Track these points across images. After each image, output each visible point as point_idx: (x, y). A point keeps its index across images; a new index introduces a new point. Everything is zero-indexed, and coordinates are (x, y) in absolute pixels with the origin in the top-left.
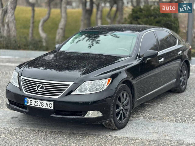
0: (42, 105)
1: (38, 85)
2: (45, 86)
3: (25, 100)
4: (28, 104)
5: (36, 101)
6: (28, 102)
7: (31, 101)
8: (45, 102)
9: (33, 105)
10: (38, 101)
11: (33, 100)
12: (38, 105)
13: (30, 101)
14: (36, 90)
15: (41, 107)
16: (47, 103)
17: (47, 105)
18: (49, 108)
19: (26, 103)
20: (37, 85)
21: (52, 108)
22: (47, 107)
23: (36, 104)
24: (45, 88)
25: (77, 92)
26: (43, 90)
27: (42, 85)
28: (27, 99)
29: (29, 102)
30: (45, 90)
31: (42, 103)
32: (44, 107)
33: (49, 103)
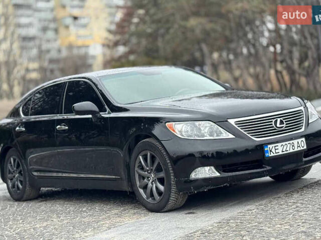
0: (293, 148)
3: (266, 149)
4: (272, 155)
5: (284, 143)
6: (271, 151)
7: (276, 148)
8: (295, 142)
9: (281, 153)
10: (287, 143)
11: (279, 145)
12: (288, 149)
13: (274, 147)
15: (292, 151)
16: (298, 143)
19: (267, 155)
21: (305, 147)
22: (299, 149)
23: (284, 150)
26: (284, 125)
27: (279, 119)
28: (269, 146)
29: (273, 150)
31: (293, 144)
33: (299, 140)
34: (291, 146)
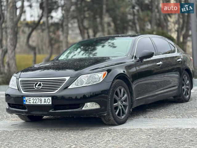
0: (41, 102)
1: (36, 83)
2: (42, 83)
3: (24, 99)
4: (27, 103)
5: (34, 98)
6: (27, 101)
7: (30, 100)
8: (43, 99)
9: (32, 103)
10: (37, 98)
11: (32, 98)
12: (37, 102)
13: (28, 99)
14: (34, 89)
15: (39, 103)
16: (45, 99)
17: (45, 101)
18: (47, 104)
19: (24, 103)
20: (34, 83)
21: (51, 103)
22: (45, 103)
23: (34, 102)
24: (43, 85)
25: (74, 86)
26: (41, 87)
27: (39, 83)
28: (26, 98)
29: (28, 101)
30: (43, 87)
31: (41, 100)
32: (43, 103)
33: (47, 98)
34: (39, 101)
